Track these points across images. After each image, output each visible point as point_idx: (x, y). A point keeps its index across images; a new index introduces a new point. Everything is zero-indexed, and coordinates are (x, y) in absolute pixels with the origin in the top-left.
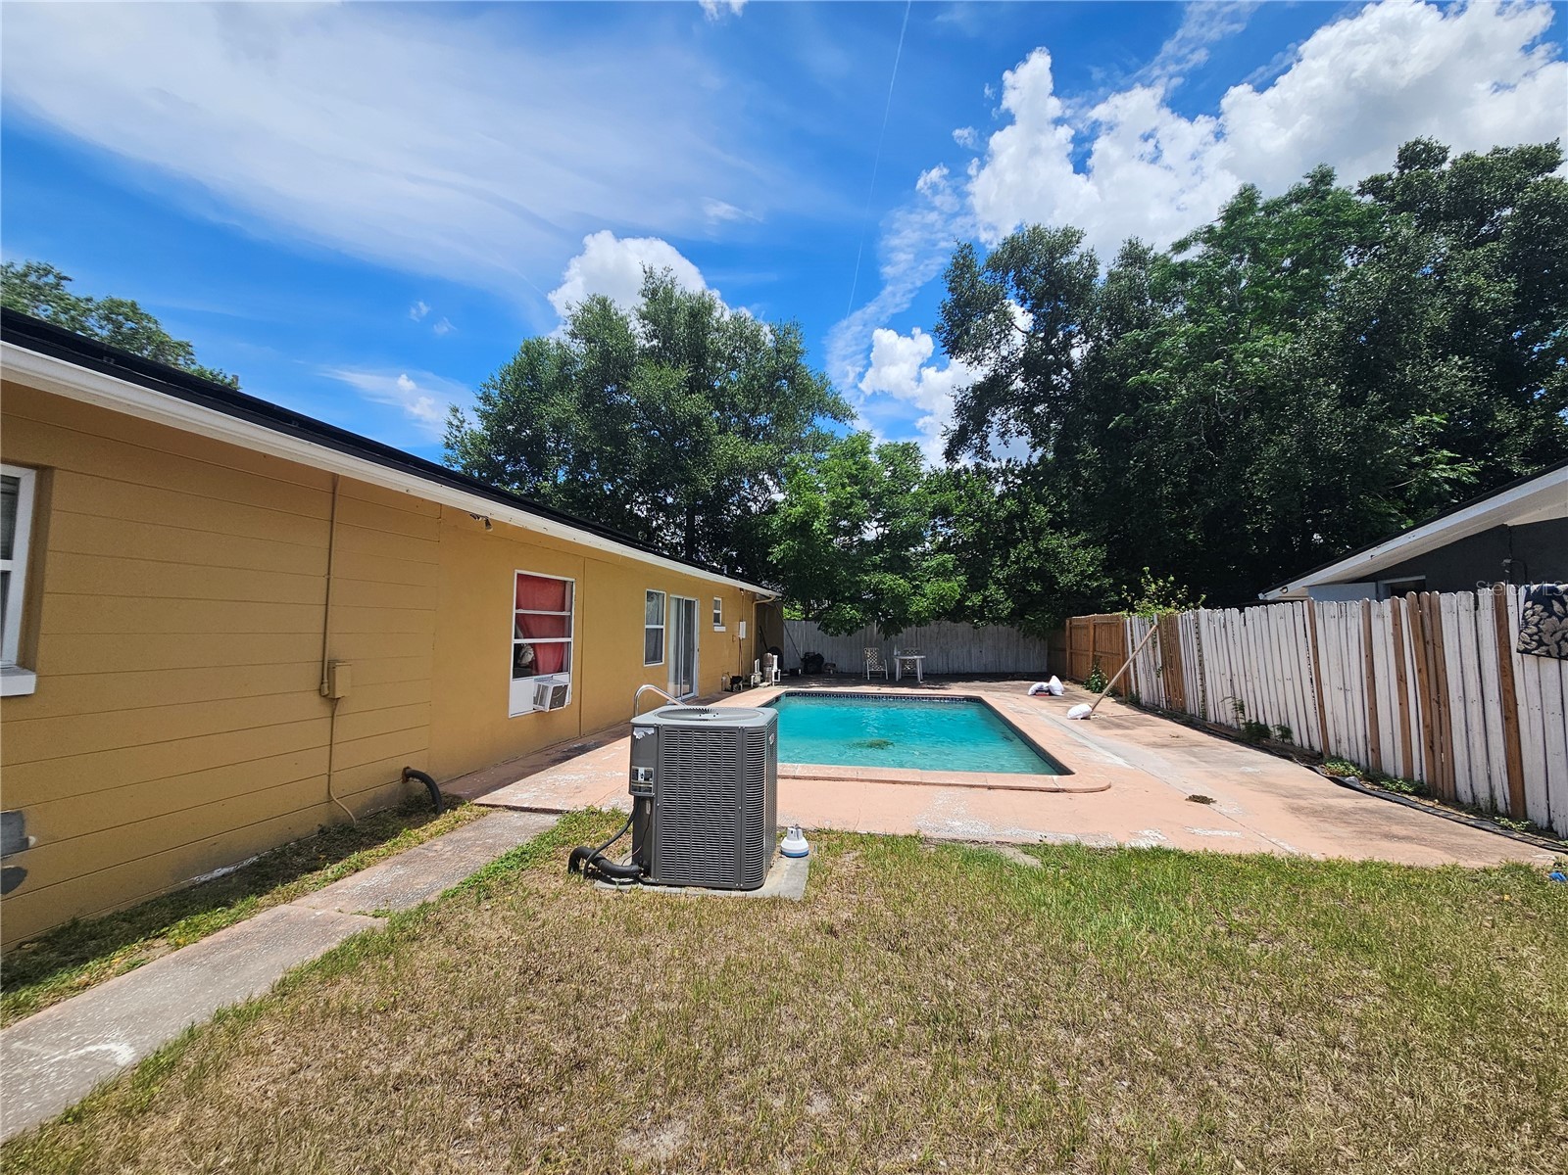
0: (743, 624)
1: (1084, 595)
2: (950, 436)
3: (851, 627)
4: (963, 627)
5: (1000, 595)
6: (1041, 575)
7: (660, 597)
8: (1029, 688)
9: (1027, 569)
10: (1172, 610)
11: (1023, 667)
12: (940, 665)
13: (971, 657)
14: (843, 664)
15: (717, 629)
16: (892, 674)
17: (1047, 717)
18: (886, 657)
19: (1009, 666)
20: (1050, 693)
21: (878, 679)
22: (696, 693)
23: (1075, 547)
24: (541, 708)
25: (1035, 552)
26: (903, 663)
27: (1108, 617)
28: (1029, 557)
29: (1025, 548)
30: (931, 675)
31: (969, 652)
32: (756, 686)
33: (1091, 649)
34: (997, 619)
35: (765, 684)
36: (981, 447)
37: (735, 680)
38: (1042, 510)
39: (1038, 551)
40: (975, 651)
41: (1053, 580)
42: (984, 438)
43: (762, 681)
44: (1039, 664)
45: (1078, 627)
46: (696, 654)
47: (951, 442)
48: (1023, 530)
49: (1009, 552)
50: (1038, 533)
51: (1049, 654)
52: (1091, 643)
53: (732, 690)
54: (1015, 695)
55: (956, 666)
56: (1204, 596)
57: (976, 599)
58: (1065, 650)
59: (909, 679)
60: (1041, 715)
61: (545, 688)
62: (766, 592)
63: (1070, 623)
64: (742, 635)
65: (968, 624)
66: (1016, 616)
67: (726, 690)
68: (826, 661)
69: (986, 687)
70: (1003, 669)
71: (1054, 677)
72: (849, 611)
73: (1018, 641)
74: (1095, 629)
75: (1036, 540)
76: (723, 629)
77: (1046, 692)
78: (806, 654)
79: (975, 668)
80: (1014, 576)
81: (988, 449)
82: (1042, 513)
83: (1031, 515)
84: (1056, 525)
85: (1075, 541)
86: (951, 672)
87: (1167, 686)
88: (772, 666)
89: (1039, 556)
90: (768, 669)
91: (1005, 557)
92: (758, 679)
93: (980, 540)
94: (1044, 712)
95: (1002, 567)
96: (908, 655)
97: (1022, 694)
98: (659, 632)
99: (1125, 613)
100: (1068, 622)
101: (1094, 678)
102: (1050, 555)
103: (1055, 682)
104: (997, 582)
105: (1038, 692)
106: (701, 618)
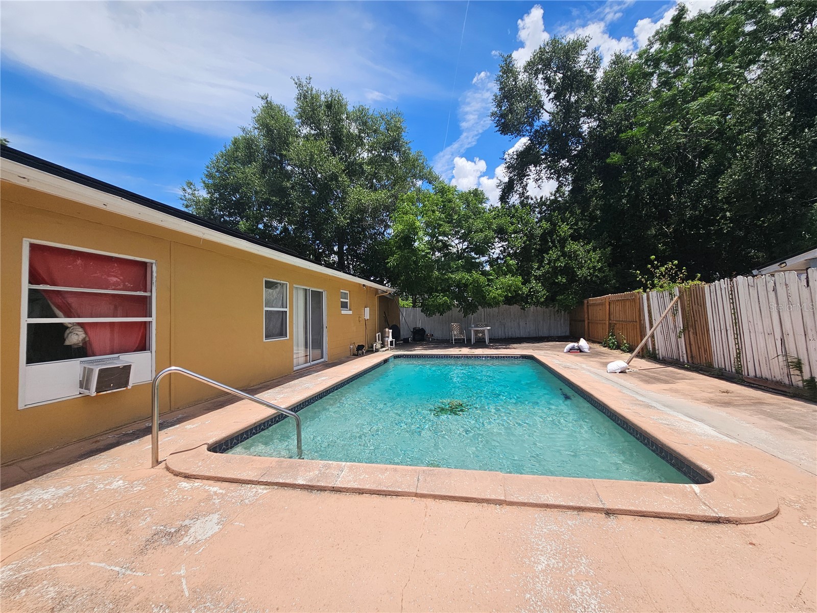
0: (367, 310)
1: (595, 282)
2: (503, 186)
3: (442, 309)
4: (515, 308)
5: (539, 287)
6: (568, 271)
7: (285, 286)
8: (564, 348)
9: (557, 267)
10: (696, 282)
11: (554, 333)
12: (500, 334)
13: (519, 327)
14: (438, 335)
15: (343, 312)
16: (469, 340)
17: (589, 371)
18: (465, 328)
19: (544, 333)
20: (580, 350)
21: (460, 343)
22: (325, 358)
23: (589, 252)
24: (86, 392)
25: (562, 256)
26: (477, 332)
27: (621, 296)
28: (558, 259)
29: (554, 254)
30: (494, 339)
31: (519, 324)
32: (377, 351)
33: (607, 319)
34: (538, 303)
35: (384, 349)
36: (523, 193)
37: (360, 347)
38: (565, 227)
39: (564, 254)
40: (522, 324)
41: (574, 274)
42: (525, 187)
43: (382, 347)
44: (565, 330)
45: (594, 305)
46: (325, 330)
47: (503, 191)
48: (553, 242)
49: (543, 257)
50: (563, 242)
51: (570, 324)
52: (607, 315)
53: (357, 355)
54: (554, 353)
55: (510, 334)
56: (699, 275)
57: (525, 290)
58: (584, 321)
59: (480, 343)
60: (583, 369)
61: (91, 371)
62: (387, 288)
63: (588, 303)
64: (367, 317)
65: (517, 306)
66: (551, 300)
67: (354, 355)
68: (427, 332)
69: (532, 347)
70: (541, 334)
71: (582, 339)
72: (442, 299)
73: (550, 316)
74: (609, 305)
75: (563, 247)
76: (350, 312)
77: (577, 350)
78: (414, 329)
79: (523, 334)
80: (548, 272)
81: (528, 194)
82: (565, 229)
83: (557, 231)
84: (575, 238)
85: (589, 247)
86: (507, 337)
87: (689, 344)
88: (388, 337)
89: (564, 258)
90: (386, 339)
91: (541, 262)
92: (379, 346)
93: (526, 250)
94: (584, 366)
95: (538, 269)
96: (479, 327)
97: (559, 351)
98: (284, 313)
99: (641, 290)
100: (586, 301)
101: (611, 339)
102: (572, 256)
103: (583, 343)
104: (537, 278)
105: (571, 350)
106: (328, 304)
